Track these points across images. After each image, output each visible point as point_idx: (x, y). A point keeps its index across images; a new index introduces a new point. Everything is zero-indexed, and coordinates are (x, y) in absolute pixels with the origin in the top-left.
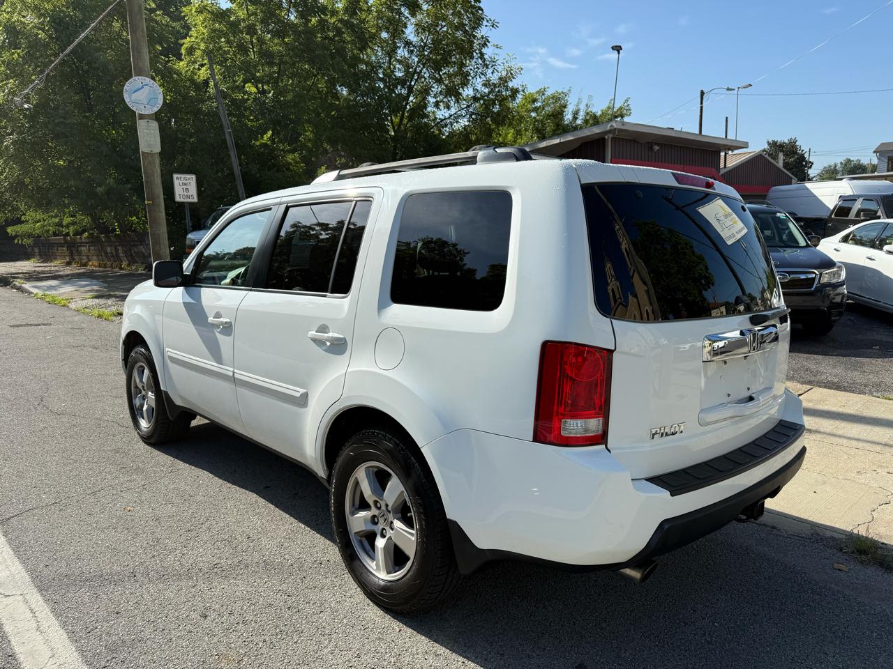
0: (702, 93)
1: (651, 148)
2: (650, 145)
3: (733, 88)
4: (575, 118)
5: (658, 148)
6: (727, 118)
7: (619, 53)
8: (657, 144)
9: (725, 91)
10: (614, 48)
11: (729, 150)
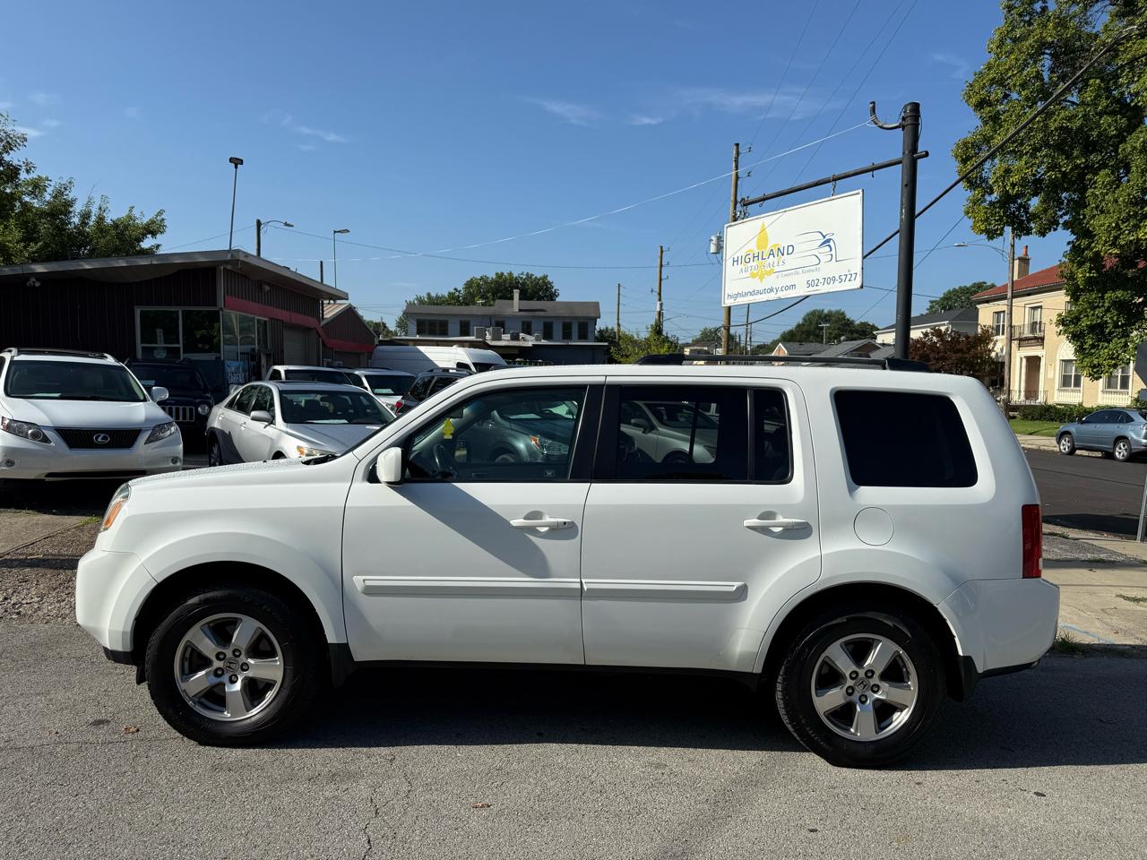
0: (259, 223)
1: (261, 288)
2: (260, 285)
3: (291, 224)
4: (84, 223)
5: (268, 288)
6: (321, 262)
7: (236, 167)
8: (268, 284)
9: (282, 225)
10: (231, 160)
11: (331, 299)
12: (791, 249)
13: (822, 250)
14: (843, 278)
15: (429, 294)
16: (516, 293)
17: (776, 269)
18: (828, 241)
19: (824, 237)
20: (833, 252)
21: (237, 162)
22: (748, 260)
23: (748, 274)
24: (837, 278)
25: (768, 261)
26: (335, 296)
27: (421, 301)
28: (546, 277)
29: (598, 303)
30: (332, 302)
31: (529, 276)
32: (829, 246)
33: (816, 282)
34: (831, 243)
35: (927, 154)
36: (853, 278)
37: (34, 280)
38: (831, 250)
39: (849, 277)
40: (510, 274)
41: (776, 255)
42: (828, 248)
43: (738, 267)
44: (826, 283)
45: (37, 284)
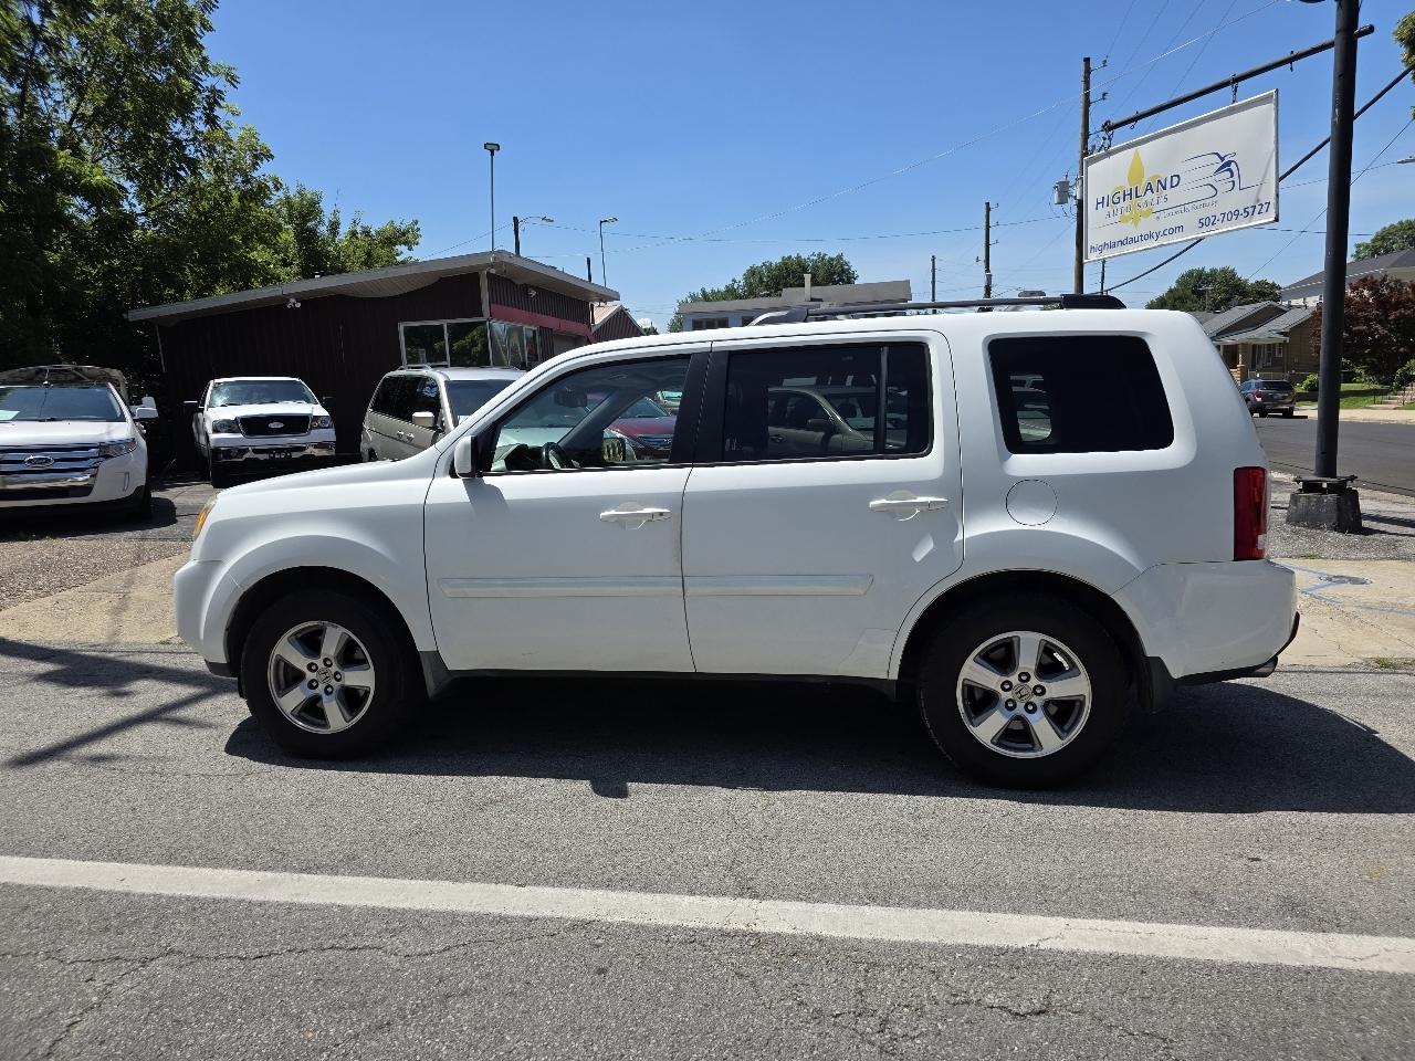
0: (515, 219)
1: (527, 294)
2: (526, 289)
3: (550, 218)
5: (535, 293)
7: (492, 154)
8: (533, 287)
9: (541, 221)
10: (487, 146)
11: (601, 300)
12: (1175, 179)
13: (1219, 177)
14: (1250, 210)
15: (703, 291)
16: (807, 277)
17: (1156, 208)
18: (1229, 163)
19: (1222, 159)
20: (1235, 178)
21: (492, 148)
22: (1116, 200)
23: (1117, 218)
24: (1241, 211)
25: (1144, 199)
26: (606, 297)
27: (694, 298)
28: (840, 257)
29: (908, 282)
30: (602, 304)
31: (822, 257)
32: (1230, 170)
33: (1212, 220)
34: (1233, 166)
35: (1371, 29)
36: (1264, 210)
37: (293, 300)
38: (1232, 176)
39: (1258, 208)
40: (798, 257)
41: (1155, 190)
42: (1228, 174)
43: (1103, 210)
44: (1225, 219)
45: (298, 305)
